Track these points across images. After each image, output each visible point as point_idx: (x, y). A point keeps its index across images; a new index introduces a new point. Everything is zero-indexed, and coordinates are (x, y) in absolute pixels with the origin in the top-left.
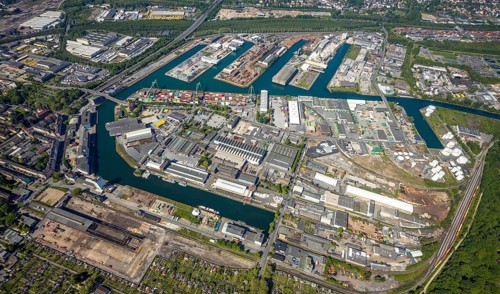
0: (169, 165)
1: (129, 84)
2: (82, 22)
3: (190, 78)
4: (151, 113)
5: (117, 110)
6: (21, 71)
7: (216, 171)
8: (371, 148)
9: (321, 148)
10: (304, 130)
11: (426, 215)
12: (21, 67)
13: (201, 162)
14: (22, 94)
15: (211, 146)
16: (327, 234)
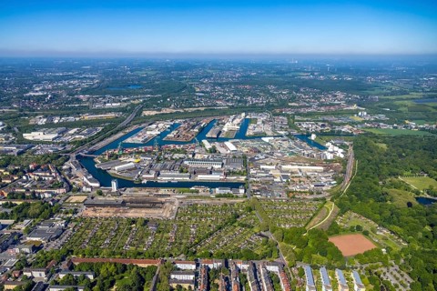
0: (159, 174)
3: (143, 142)
5: (96, 160)
7: (194, 173)
8: (288, 154)
9: (258, 157)
10: (242, 152)
13: (181, 171)
15: (183, 165)
16: (282, 184)
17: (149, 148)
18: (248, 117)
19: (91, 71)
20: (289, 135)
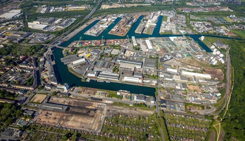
0: (99, 74)
1: (67, 40)
2: (33, 14)
3: (96, 34)
4: (82, 52)
5: (64, 52)
6: (4, 39)
7: (123, 73)
8: (186, 55)
9: (166, 58)
10: (156, 51)
11: (216, 79)
12: (4, 37)
13: (114, 71)
14: (8, 50)
15: (116, 63)
16: (180, 93)
17: (98, 42)
18: (162, 14)
20: (186, 35)
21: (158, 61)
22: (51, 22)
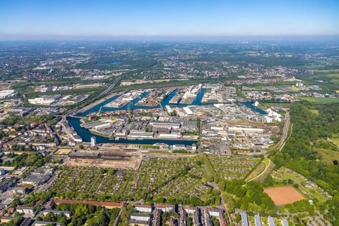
0: (129, 133)
3: (120, 106)
5: (81, 121)
7: (157, 132)
8: (234, 118)
9: (209, 120)
16: (227, 143)
17: (123, 111)
18: (204, 87)
19: (85, 51)
21: (199, 123)
22: (58, 99)
